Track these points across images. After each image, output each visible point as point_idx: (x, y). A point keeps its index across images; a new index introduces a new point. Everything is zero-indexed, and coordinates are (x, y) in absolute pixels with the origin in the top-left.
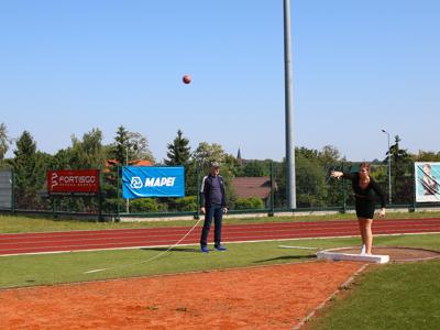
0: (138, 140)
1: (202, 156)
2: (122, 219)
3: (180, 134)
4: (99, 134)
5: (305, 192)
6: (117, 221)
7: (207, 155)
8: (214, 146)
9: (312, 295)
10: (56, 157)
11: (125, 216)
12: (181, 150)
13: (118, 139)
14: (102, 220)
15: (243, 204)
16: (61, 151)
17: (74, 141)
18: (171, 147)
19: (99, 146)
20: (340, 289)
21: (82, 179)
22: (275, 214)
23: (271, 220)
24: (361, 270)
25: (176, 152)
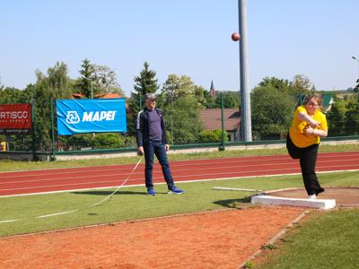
0: (106, 73)
1: (171, 88)
2: (59, 158)
3: (146, 66)
4: (63, 68)
5: (275, 123)
6: (52, 160)
7: (177, 87)
8: (183, 78)
9: (225, 257)
10: (25, 91)
11: (61, 154)
12: (148, 83)
13: (82, 72)
14: (36, 159)
15: (208, 137)
16: (30, 86)
17: (39, 75)
18: (138, 80)
19: (64, 80)
20: (263, 248)
21: (14, 115)
22: (226, 148)
23: (220, 155)
24: (297, 220)
25: (143, 86)
